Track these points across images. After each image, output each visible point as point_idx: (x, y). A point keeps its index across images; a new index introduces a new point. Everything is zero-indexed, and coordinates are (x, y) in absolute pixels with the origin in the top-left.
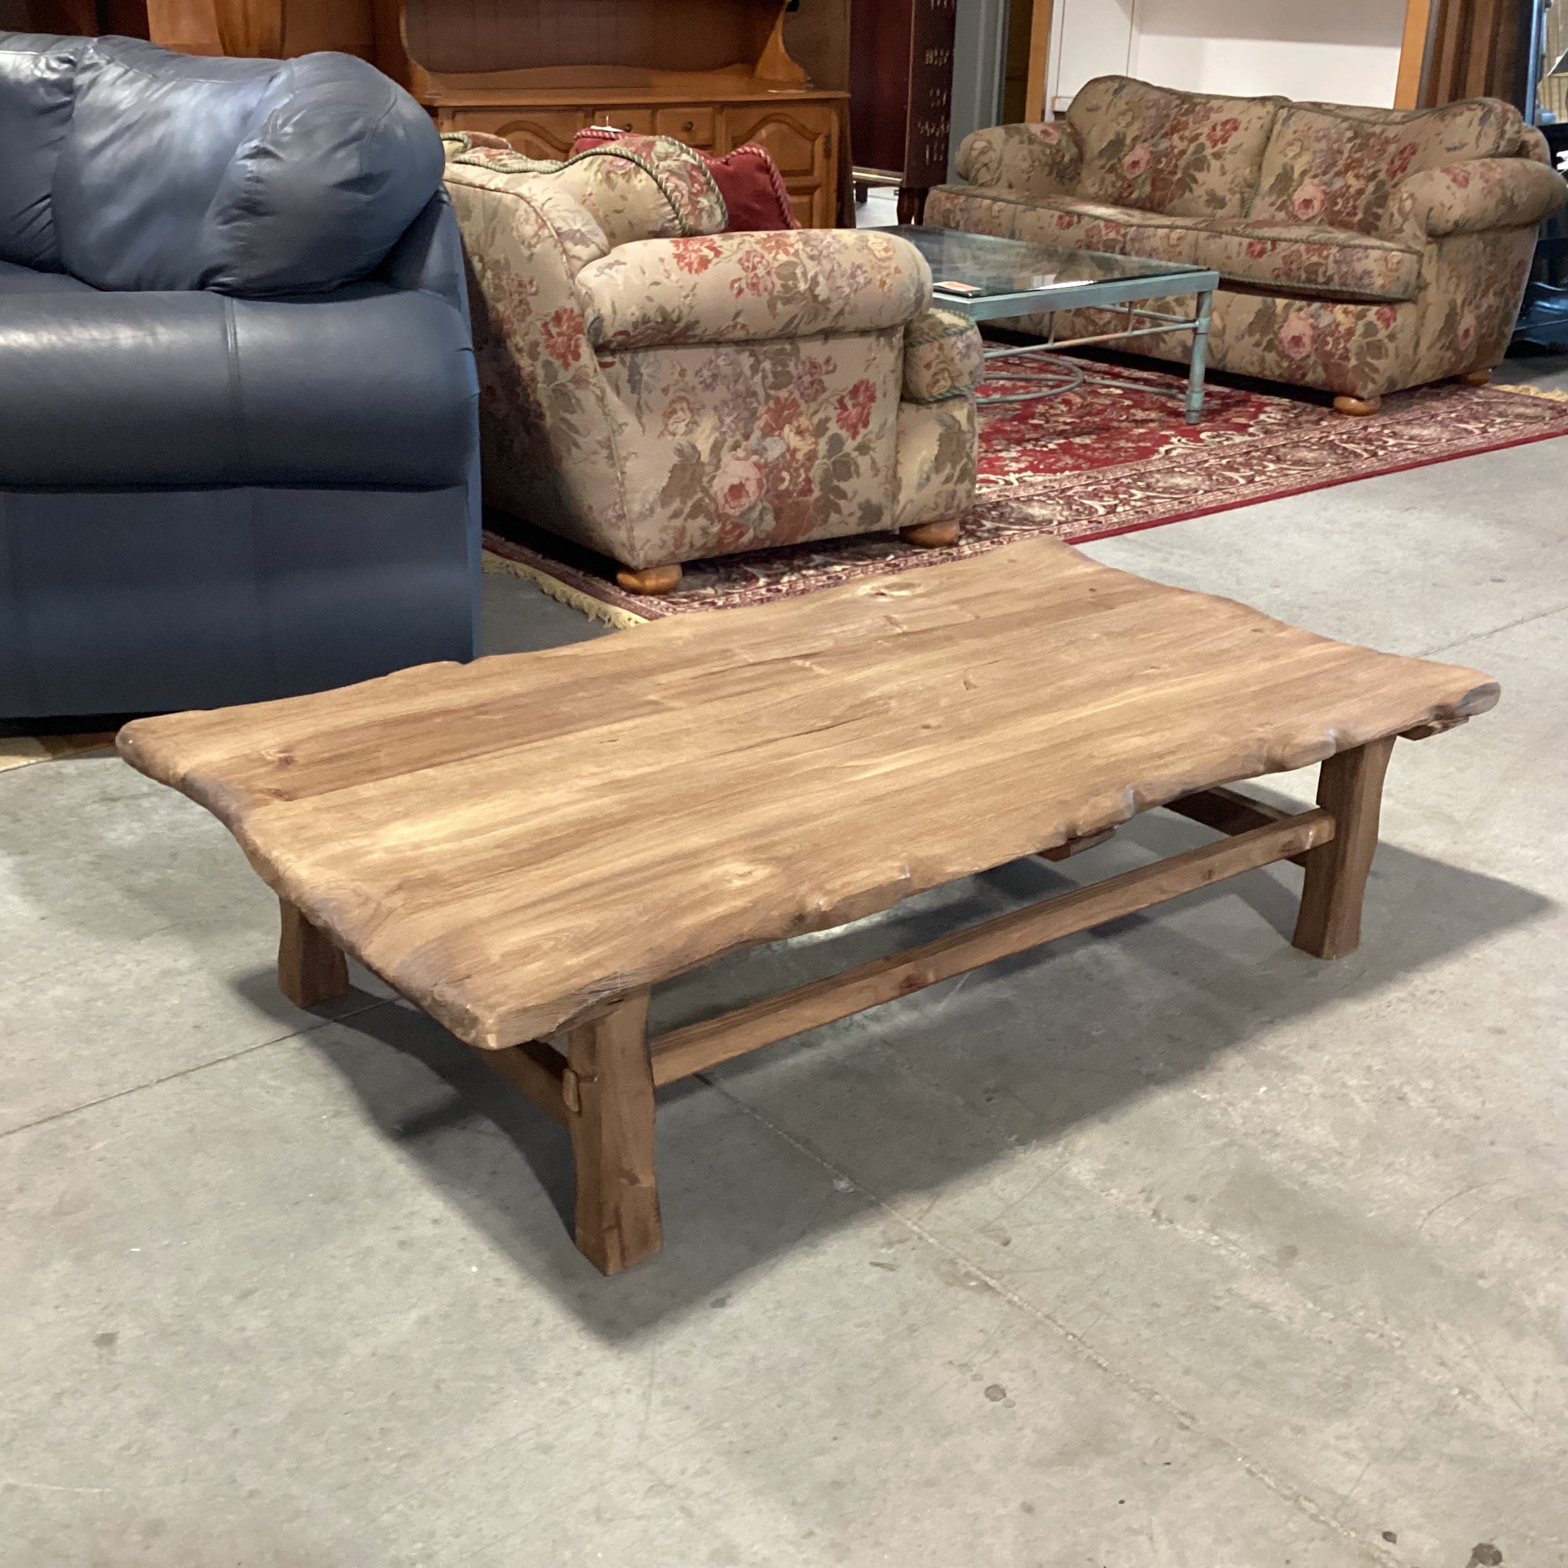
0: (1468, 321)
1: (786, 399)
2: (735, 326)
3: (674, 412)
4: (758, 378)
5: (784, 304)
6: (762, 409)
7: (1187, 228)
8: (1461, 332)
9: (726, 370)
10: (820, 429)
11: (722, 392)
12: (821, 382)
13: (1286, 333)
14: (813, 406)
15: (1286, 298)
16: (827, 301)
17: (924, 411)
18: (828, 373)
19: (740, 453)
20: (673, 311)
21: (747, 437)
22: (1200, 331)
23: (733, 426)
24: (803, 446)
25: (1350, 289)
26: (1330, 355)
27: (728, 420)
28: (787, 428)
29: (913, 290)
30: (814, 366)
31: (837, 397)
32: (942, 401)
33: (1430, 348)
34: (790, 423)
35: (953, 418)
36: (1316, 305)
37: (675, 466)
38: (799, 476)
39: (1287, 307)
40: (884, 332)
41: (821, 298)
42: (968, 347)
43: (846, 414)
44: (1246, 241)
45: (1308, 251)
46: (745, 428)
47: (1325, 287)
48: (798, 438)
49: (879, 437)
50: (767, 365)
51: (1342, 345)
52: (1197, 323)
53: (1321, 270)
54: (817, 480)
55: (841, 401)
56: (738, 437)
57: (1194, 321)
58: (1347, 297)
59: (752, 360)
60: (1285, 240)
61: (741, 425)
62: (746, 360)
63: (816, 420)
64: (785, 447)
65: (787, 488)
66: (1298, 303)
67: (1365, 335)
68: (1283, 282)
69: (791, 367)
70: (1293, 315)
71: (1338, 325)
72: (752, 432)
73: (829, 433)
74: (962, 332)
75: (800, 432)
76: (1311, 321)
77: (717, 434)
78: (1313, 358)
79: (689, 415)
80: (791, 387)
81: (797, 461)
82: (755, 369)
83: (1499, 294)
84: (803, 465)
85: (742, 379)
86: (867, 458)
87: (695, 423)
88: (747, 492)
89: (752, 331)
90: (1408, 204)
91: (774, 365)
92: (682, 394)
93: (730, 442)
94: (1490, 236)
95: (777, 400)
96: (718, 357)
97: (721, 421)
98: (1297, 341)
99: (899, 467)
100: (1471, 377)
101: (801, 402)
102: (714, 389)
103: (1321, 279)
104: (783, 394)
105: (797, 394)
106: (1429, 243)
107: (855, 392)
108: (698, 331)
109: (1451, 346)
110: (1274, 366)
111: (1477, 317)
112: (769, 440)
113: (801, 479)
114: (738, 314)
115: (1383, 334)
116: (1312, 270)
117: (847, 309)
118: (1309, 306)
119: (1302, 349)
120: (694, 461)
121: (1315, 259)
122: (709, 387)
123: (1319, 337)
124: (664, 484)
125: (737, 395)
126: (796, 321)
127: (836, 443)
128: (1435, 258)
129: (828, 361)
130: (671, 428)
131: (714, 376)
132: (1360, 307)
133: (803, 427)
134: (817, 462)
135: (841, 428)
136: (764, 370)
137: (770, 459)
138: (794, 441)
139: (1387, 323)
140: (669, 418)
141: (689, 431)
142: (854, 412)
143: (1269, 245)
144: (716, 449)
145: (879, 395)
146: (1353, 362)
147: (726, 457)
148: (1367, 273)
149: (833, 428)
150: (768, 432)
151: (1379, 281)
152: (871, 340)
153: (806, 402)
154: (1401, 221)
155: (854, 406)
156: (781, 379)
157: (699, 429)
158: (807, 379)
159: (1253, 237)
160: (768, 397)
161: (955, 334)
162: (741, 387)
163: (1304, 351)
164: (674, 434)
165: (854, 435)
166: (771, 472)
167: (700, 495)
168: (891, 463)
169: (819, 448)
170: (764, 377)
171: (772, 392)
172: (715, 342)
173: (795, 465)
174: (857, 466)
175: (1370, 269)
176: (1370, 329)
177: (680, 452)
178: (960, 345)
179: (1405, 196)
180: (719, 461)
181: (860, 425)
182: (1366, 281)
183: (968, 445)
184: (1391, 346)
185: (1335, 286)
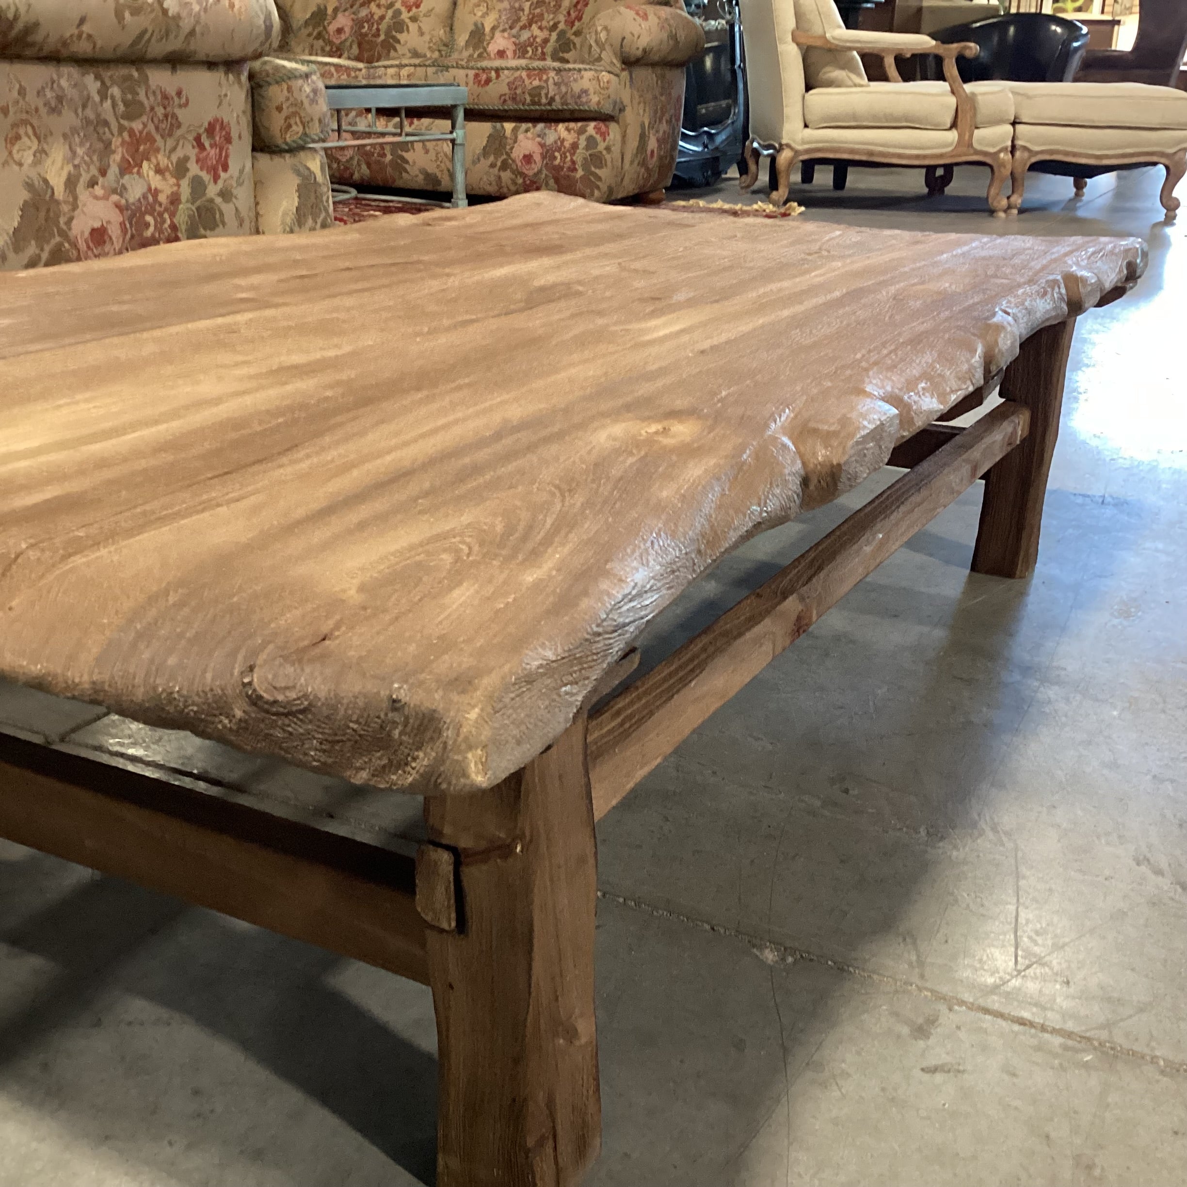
0: (652, 144)
1: (141, 132)
2: (80, 36)
3: (18, 137)
4: (108, 104)
5: (132, 14)
6: (116, 142)
7: (415, 66)
8: (649, 152)
9: (71, 92)
10: (180, 170)
11: (69, 118)
12: (174, 116)
13: (518, 153)
14: (170, 143)
15: (513, 121)
16: (177, 17)
17: (277, 160)
18: (180, 106)
19: (98, 190)
20: (9, 7)
21: (103, 172)
22: (458, 141)
23: (86, 158)
24: (165, 186)
25: (570, 107)
26: (560, 168)
27: (80, 151)
28: (145, 164)
29: (262, 17)
30: (165, 97)
31: (194, 134)
32: (293, 150)
33: (632, 162)
34: (148, 159)
35: (308, 169)
36: (541, 126)
37: (25, 202)
38: (164, 221)
39: (515, 130)
40: (231, 64)
41: (170, 14)
42: (315, 91)
43: (205, 154)
44: (471, 73)
45: (529, 76)
46: (101, 160)
47: (549, 108)
48: (158, 177)
49: (240, 184)
50: (115, 91)
51: (569, 158)
52: (455, 134)
53: (543, 92)
54: (183, 227)
55: (198, 139)
56: (94, 171)
57: (451, 132)
58: (568, 115)
59: (98, 84)
60: (508, 69)
61: (95, 158)
62: (92, 84)
63: (174, 158)
64: (145, 189)
65: (153, 235)
66: (524, 126)
67: (587, 148)
68: (510, 106)
69: (142, 96)
70: (521, 136)
71: (563, 141)
72: (109, 166)
73: (190, 175)
74: (307, 76)
75: (159, 171)
76: (539, 139)
77: (70, 168)
78: (545, 172)
79: (36, 142)
80: (144, 118)
81: (160, 205)
82: (103, 94)
83: (669, 122)
84: (166, 210)
85: (90, 104)
86: (231, 205)
87: (44, 152)
88: (111, 238)
89: (99, 44)
90: (603, 36)
91: (123, 92)
92: (24, 116)
93: (85, 178)
94: (659, 71)
95: (131, 132)
96: (60, 76)
97: (74, 153)
98: (528, 158)
99: (259, 219)
100: (652, 196)
101: (158, 138)
102: (60, 113)
103: (544, 101)
104: (137, 126)
105: (151, 127)
106: (623, 70)
107: (210, 130)
108: (39, 37)
109: (643, 163)
110: (510, 182)
111: (658, 140)
112: (127, 177)
113: (166, 225)
114: (82, 21)
115: (601, 146)
116: (535, 93)
117: (198, 29)
118: (534, 127)
119: (533, 166)
120: (47, 197)
121: (536, 83)
122: (54, 110)
123: (548, 153)
124: (16, 224)
125: (88, 122)
126: (147, 36)
127: (198, 186)
128: (628, 84)
129: (179, 94)
130: (16, 157)
131: (60, 99)
132: (580, 124)
133: (162, 166)
134: (181, 206)
135: (202, 169)
136: (113, 98)
137: (131, 200)
138: (156, 181)
139: (604, 135)
140: (13, 144)
141: (37, 162)
142: (213, 152)
143: (493, 74)
144: (71, 183)
145: (234, 134)
146: (580, 173)
147: (83, 194)
148: (585, 92)
149: (194, 169)
150: (125, 169)
151: (595, 99)
152: (217, 76)
153: (162, 137)
154: (598, 50)
155: (211, 146)
156: (133, 109)
157: (49, 161)
158: (160, 111)
159: (478, 69)
160: (121, 129)
161: (301, 76)
162: (90, 113)
163: (535, 168)
164: (20, 165)
165: (216, 178)
166: (133, 215)
167: (58, 239)
168: (252, 214)
169: (181, 189)
170: (114, 105)
171: (125, 123)
172: (54, 58)
173: (158, 208)
174: (222, 214)
175: (585, 87)
176: (591, 141)
177: (29, 186)
178: (308, 89)
179: (599, 28)
180: (76, 198)
181: (220, 168)
182: (584, 100)
183: (325, 198)
184: (608, 157)
185: (557, 105)
